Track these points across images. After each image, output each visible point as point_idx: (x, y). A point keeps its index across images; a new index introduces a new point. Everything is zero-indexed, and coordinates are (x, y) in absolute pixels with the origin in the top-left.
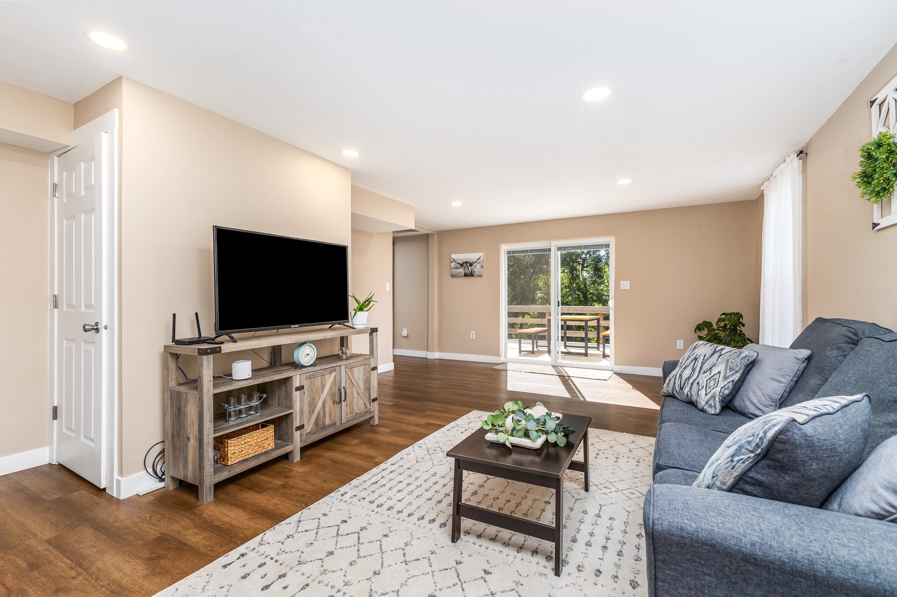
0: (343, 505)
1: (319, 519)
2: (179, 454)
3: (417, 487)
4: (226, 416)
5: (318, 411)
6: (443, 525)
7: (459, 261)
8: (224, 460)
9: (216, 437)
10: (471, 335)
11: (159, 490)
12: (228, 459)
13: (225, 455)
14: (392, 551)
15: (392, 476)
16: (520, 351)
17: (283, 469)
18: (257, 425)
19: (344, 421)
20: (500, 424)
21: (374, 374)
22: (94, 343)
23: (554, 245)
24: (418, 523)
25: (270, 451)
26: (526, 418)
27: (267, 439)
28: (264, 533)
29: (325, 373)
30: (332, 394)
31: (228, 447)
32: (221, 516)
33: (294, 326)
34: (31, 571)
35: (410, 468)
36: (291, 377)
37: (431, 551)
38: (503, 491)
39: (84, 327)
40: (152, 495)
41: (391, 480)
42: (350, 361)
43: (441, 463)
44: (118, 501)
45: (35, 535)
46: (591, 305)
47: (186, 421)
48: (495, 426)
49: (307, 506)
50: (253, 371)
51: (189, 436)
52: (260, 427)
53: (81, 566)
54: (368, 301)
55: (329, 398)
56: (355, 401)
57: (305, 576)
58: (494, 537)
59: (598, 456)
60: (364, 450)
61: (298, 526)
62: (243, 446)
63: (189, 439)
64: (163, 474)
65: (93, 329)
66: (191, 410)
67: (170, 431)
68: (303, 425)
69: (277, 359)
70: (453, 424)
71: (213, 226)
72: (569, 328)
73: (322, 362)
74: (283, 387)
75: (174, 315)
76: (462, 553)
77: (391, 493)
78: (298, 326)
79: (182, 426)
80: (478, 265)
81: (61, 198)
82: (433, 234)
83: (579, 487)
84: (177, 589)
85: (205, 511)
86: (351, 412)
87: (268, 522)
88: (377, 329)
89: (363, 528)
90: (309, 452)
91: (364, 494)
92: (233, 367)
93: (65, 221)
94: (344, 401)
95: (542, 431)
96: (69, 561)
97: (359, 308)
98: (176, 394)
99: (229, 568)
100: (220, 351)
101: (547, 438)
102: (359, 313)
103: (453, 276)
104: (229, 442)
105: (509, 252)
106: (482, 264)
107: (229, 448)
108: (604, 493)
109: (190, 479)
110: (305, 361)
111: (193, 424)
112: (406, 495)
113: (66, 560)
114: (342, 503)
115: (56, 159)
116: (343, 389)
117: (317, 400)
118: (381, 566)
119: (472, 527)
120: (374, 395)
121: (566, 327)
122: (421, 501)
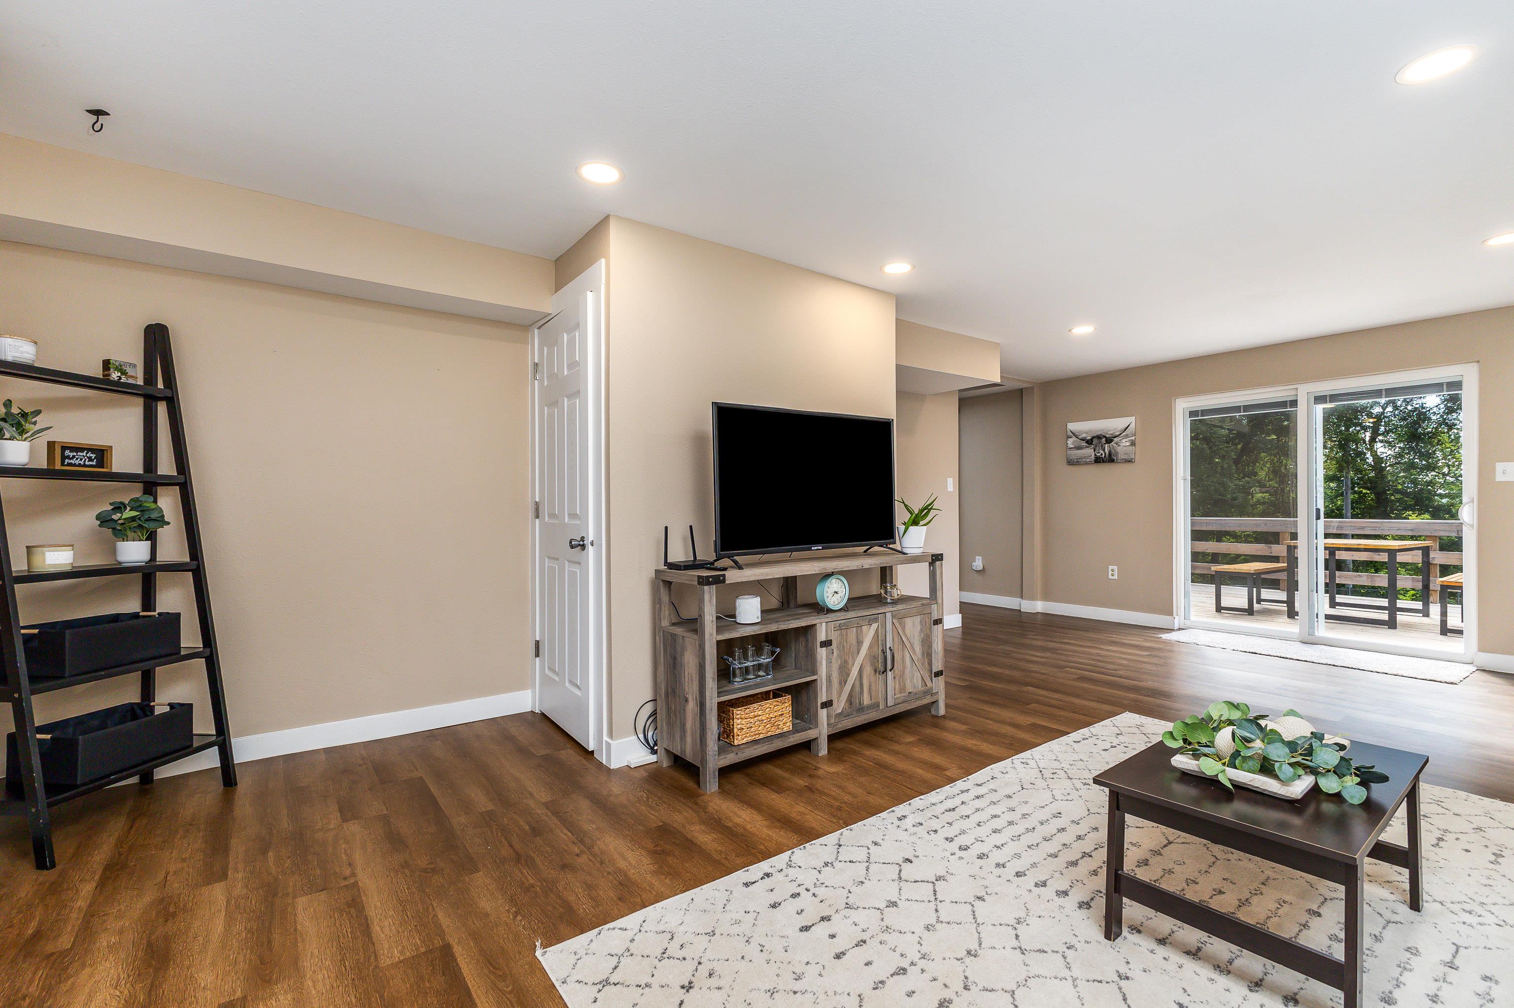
0: (903, 836)
1: (868, 848)
2: (674, 719)
3: (1028, 830)
4: (730, 673)
5: (853, 682)
6: (1085, 905)
7: (1084, 435)
8: (728, 736)
9: (721, 702)
10: (1110, 573)
11: (651, 765)
12: (733, 736)
13: (730, 730)
14: (994, 925)
15: (978, 803)
16: (1219, 609)
17: (804, 764)
18: (767, 693)
19: (890, 702)
20: (1204, 740)
21: (937, 630)
22: (580, 563)
23: (1304, 392)
24: (1037, 891)
25: (787, 734)
26: (1265, 736)
27: (782, 714)
28: (791, 851)
29: (861, 623)
30: (872, 658)
31: (733, 720)
32: (731, 814)
33: (816, 548)
34: (535, 837)
35: (1010, 797)
36: (814, 626)
37: (1066, 943)
38: (1206, 872)
39: (571, 542)
40: (644, 770)
41: (978, 810)
42: (900, 607)
43: (1069, 798)
44: (608, 770)
45: (531, 795)
46: (1398, 517)
47: (683, 675)
48: (1190, 744)
49: (847, 824)
50: (762, 612)
51: (687, 696)
52: (771, 697)
53: (582, 841)
54: (927, 509)
55: (869, 664)
56: (907, 672)
57: (859, 928)
58: (1193, 950)
59: (1441, 844)
60: (926, 754)
61: (838, 852)
62: (752, 720)
63: (687, 700)
64: (656, 744)
65: (579, 545)
66: (689, 660)
67: (663, 687)
68: (832, 701)
69: (791, 596)
70: (1085, 731)
71: (713, 403)
72: (1340, 565)
73: (856, 606)
74: (802, 639)
75: (666, 528)
76: (1128, 963)
77: (982, 832)
78: (821, 548)
79: (678, 681)
80: (1124, 441)
81: (541, 381)
82: (1030, 390)
83: (1393, 897)
84: (692, 899)
85: (710, 804)
86: (902, 689)
87: (795, 838)
88: (942, 555)
89: (940, 877)
90: (840, 745)
91: (935, 824)
92: (737, 604)
93: (546, 408)
94: (891, 670)
95: (1305, 767)
96: (570, 834)
97: (911, 520)
98: (670, 637)
99: (751, 888)
100: (724, 581)
101: (1316, 783)
102: (912, 529)
103: (1071, 463)
104: (734, 712)
105: (1192, 414)
106: (1133, 438)
107: (735, 721)
108: (1464, 923)
109: (689, 756)
110: (832, 603)
111: (692, 680)
112: (1009, 840)
113: (566, 831)
114: (900, 831)
115: (536, 331)
116: (888, 651)
117: (850, 664)
118: (978, 944)
119: (1144, 920)
120: (938, 666)
121: (1334, 564)
122: (1037, 855)
